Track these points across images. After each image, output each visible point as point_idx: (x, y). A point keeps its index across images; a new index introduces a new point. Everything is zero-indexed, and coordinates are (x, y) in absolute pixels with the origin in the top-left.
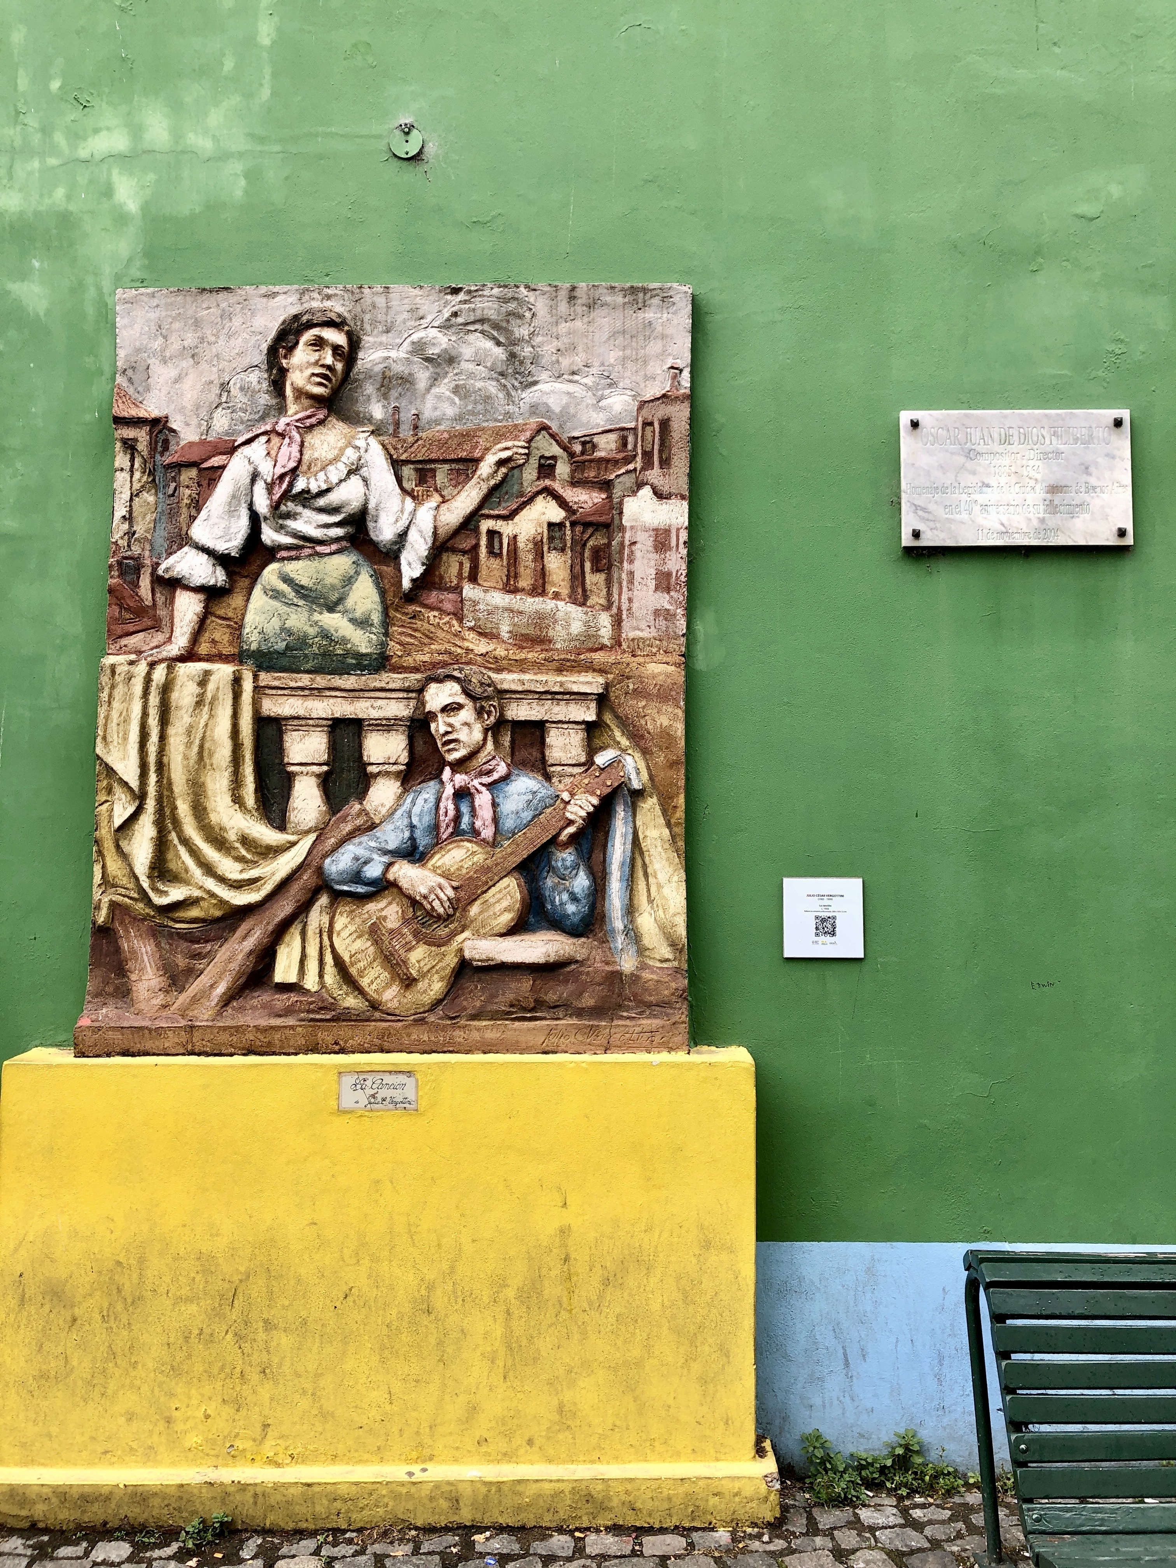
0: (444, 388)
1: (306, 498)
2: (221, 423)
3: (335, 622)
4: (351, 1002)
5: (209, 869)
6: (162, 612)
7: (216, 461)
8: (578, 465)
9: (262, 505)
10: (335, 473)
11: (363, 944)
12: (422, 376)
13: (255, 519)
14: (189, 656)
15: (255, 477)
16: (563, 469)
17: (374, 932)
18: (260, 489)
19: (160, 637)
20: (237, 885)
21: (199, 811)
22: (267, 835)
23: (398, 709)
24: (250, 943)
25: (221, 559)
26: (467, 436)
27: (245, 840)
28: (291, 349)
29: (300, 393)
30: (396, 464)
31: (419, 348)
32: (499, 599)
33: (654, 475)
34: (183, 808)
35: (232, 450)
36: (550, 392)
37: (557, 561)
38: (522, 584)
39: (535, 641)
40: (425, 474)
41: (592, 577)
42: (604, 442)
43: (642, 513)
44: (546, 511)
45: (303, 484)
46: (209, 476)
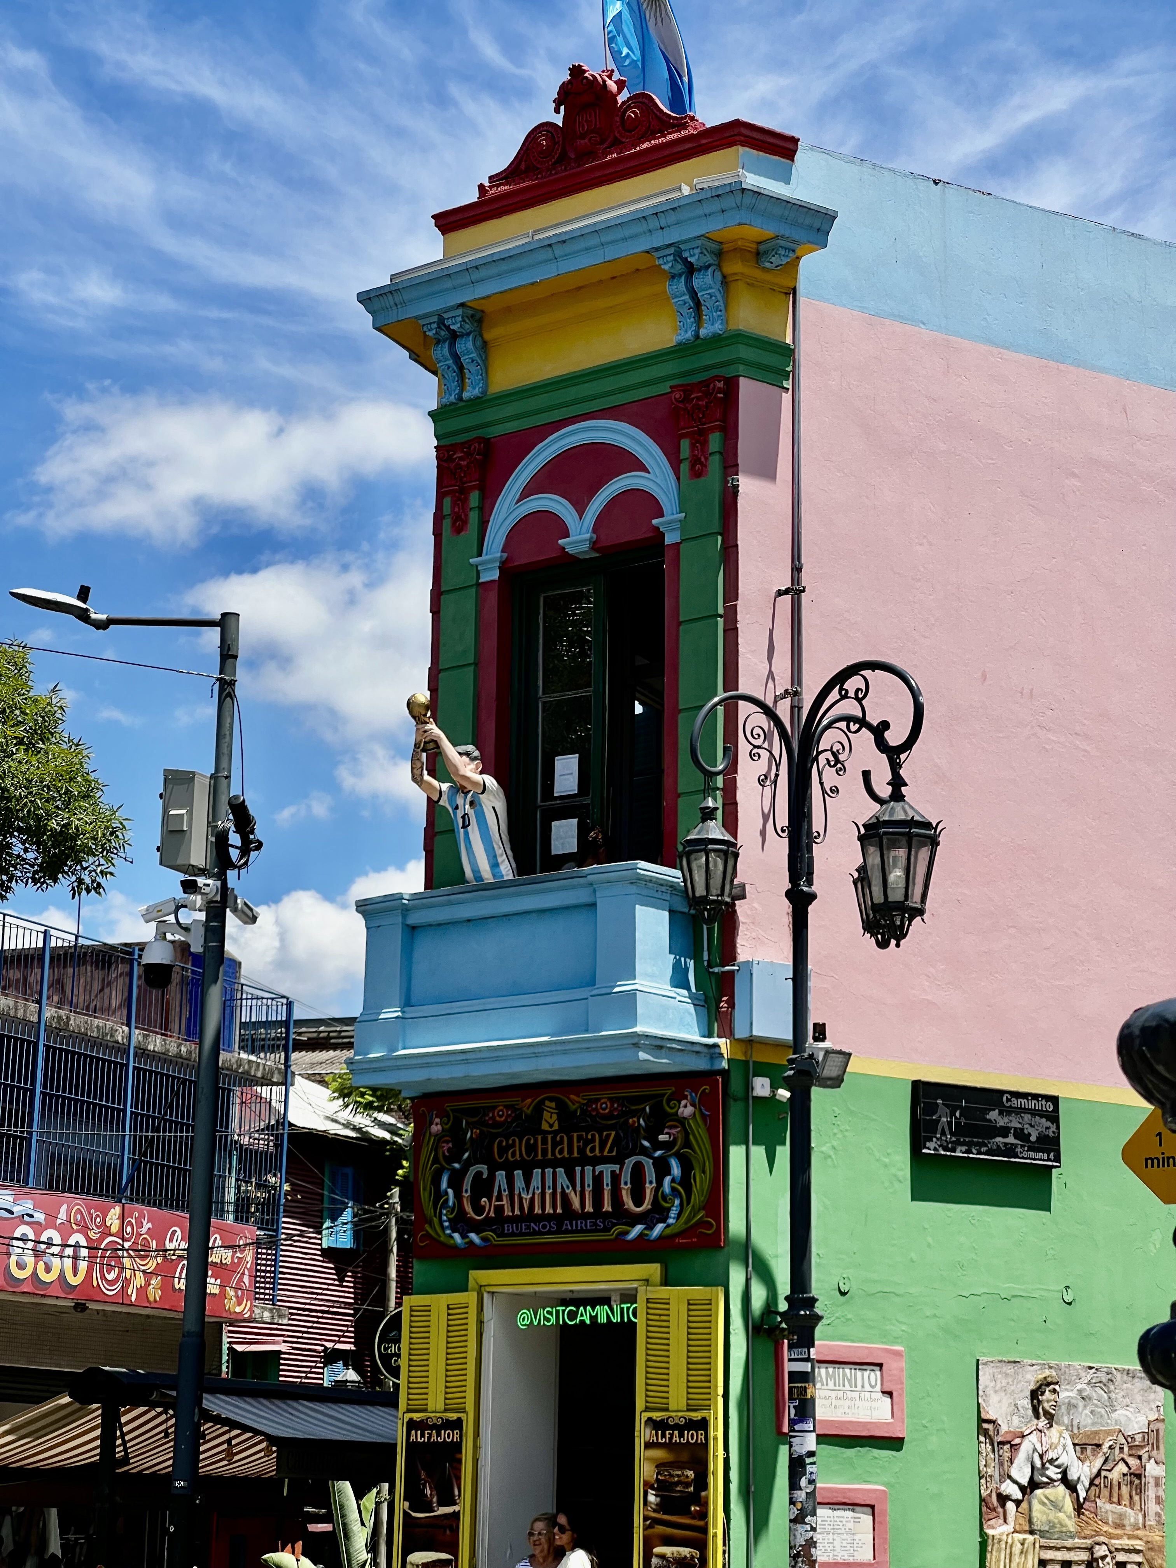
0: (1087, 1411)
1: (1051, 1461)
2: (1016, 1423)
3: (1061, 1515)
8: (1130, 1448)
9: (1038, 1463)
10: (1060, 1449)
12: (1081, 1405)
13: (1033, 1468)
14: (1015, 1531)
15: (1035, 1450)
16: (1126, 1449)
18: (1036, 1455)
25: (1022, 1488)
26: (1096, 1433)
28: (1044, 1392)
29: (1046, 1413)
30: (1075, 1445)
31: (1079, 1392)
32: (1109, 1507)
33: (1154, 1453)
35: (1023, 1436)
36: (1120, 1414)
37: (1125, 1490)
38: (1115, 1499)
39: (1120, 1526)
40: (1083, 1450)
41: (1136, 1498)
42: (1139, 1438)
43: (1152, 1469)
44: (1122, 1468)
45: (1051, 1455)
46: (1015, 1448)
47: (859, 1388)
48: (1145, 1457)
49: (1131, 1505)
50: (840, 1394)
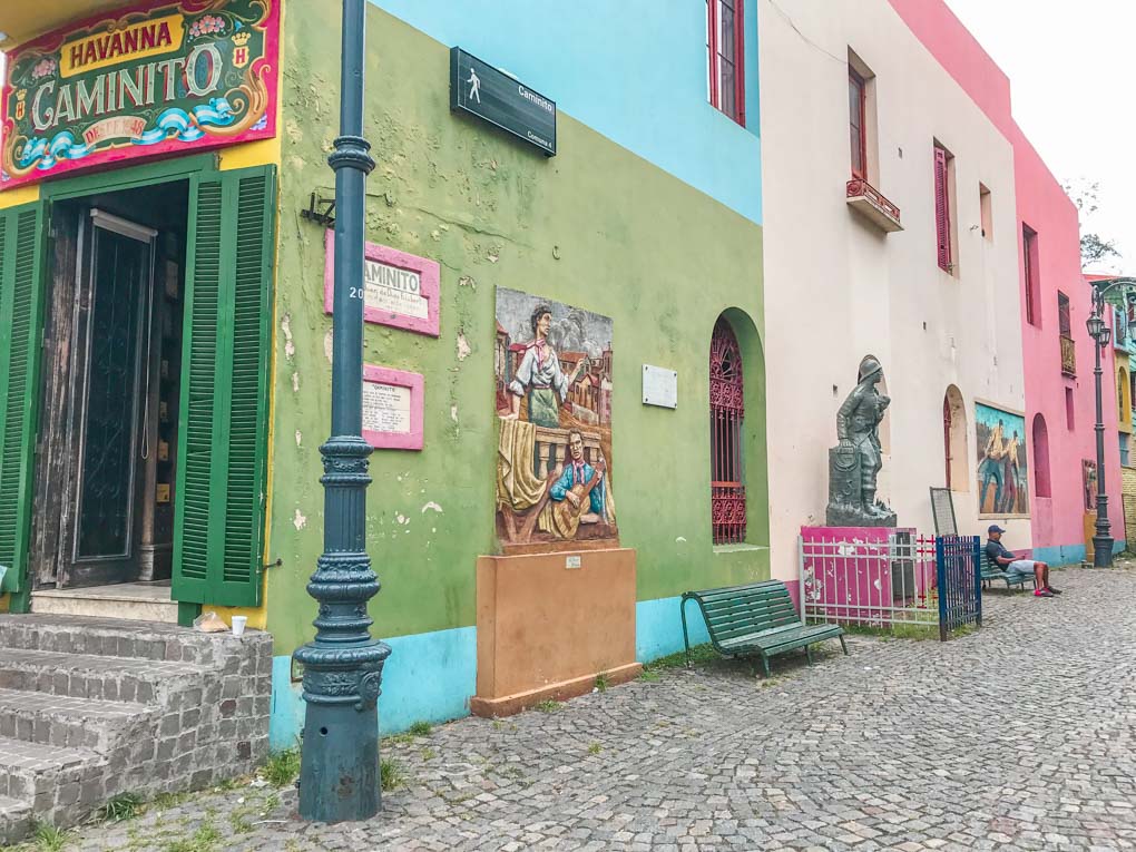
0: (567, 338)
2: (521, 339)
3: (550, 410)
4: (558, 535)
5: (525, 492)
6: (509, 402)
7: (522, 352)
8: (593, 368)
10: (550, 362)
11: (560, 517)
12: (563, 333)
13: (532, 373)
14: (519, 419)
15: (534, 359)
17: (562, 513)
18: (535, 363)
19: (509, 411)
20: (531, 497)
21: (523, 472)
22: (538, 482)
23: (563, 441)
24: (535, 517)
25: (524, 387)
26: (573, 355)
27: (533, 483)
28: (540, 318)
29: (542, 333)
30: (559, 361)
31: (563, 324)
32: (578, 407)
33: (606, 374)
34: (519, 469)
35: (526, 349)
36: (587, 344)
37: (589, 397)
38: (583, 403)
39: (586, 422)
40: (564, 366)
41: (595, 404)
42: (597, 362)
43: (605, 385)
44: (587, 382)
45: (545, 365)
46: (520, 358)
47: (401, 288)
48: (601, 377)
49: (592, 409)
50: (385, 290)
